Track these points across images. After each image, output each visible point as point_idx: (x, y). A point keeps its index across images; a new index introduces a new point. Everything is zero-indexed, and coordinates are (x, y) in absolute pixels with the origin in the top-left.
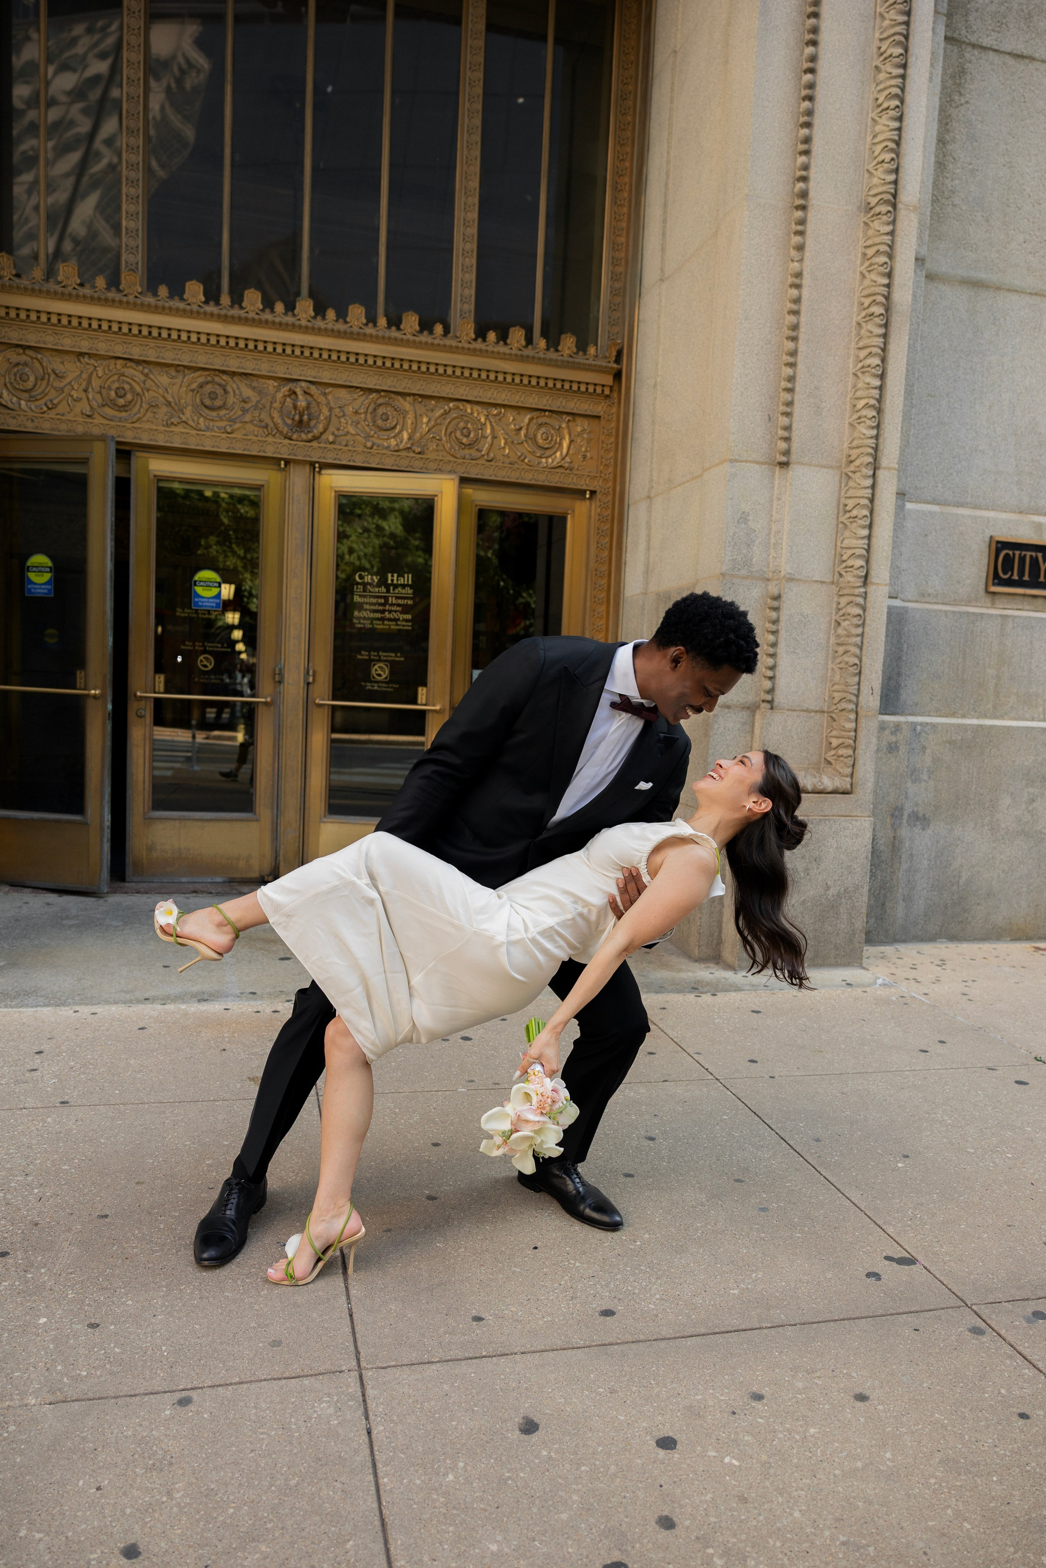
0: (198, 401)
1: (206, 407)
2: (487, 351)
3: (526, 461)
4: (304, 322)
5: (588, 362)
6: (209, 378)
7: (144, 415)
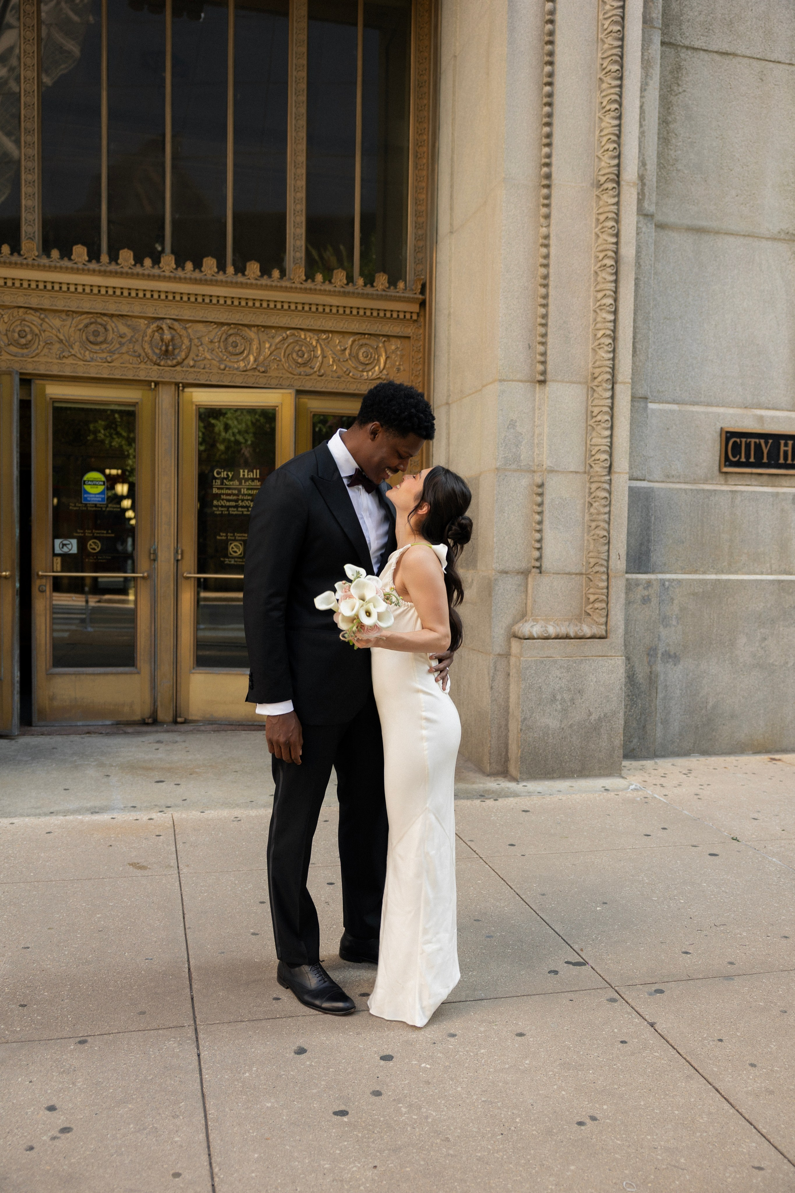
0: (84, 338)
1: (91, 342)
2: (315, 290)
3: (351, 374)
4: (167, 274)
5: (398, 294)
6: (93, 320)
7: (42, 351)
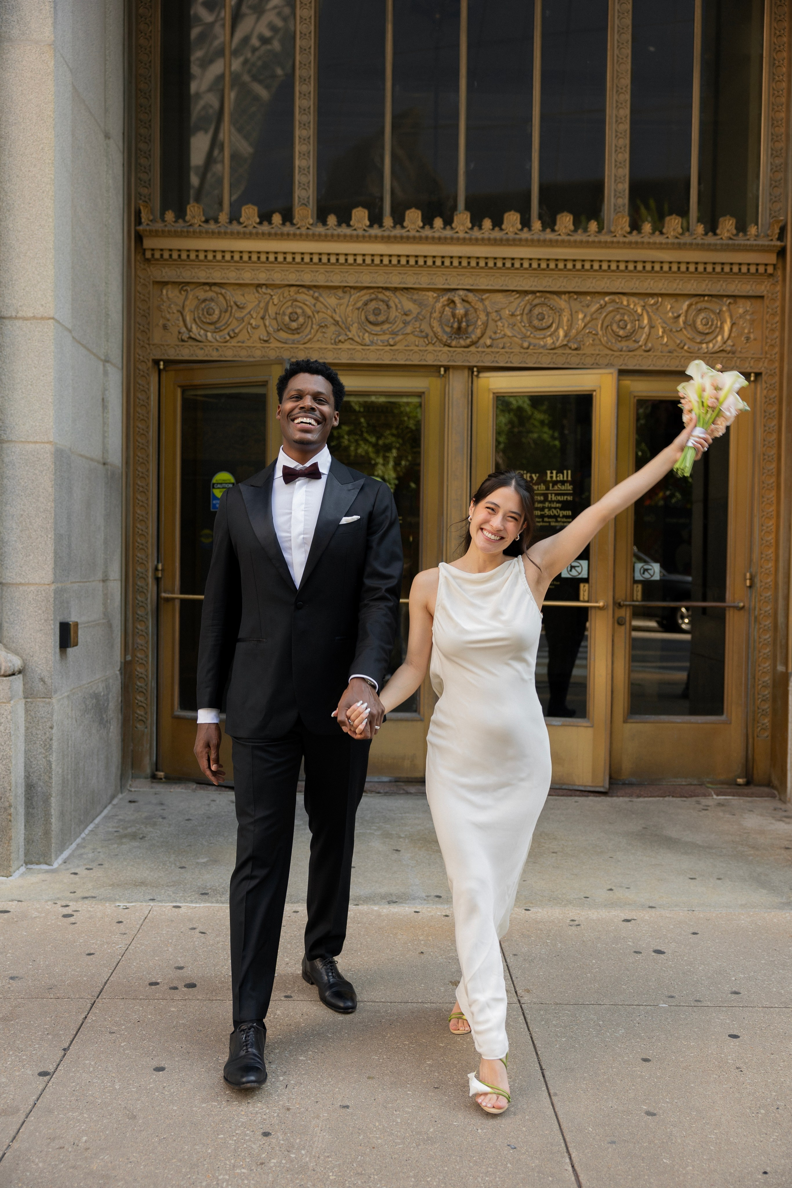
0: (363, 318)
1: (370, 323)
2: (643, 243)
3: (686, 348)
4: (461, 235)
5: (748, 243)
6: (373, 296)
7: (315, 336)
